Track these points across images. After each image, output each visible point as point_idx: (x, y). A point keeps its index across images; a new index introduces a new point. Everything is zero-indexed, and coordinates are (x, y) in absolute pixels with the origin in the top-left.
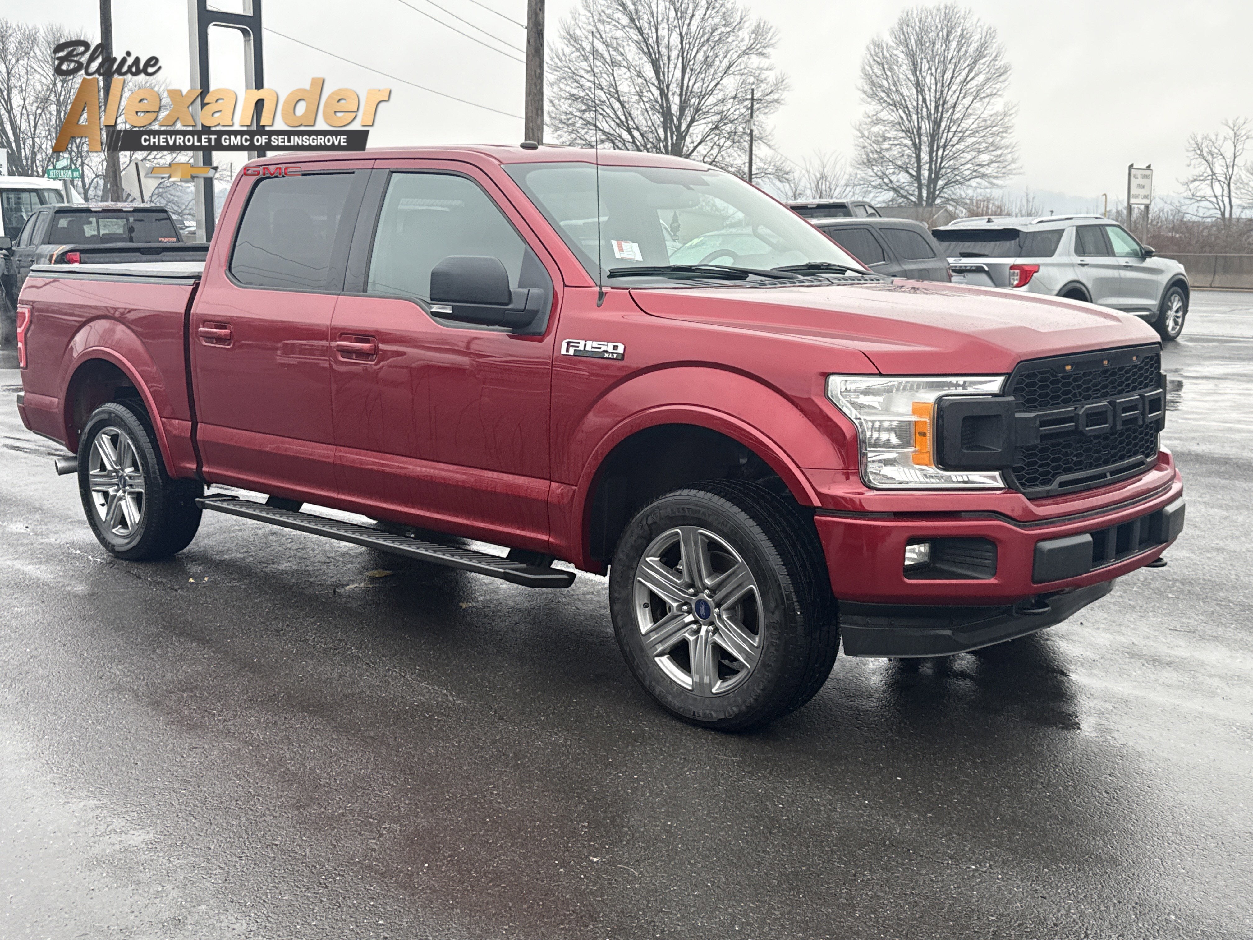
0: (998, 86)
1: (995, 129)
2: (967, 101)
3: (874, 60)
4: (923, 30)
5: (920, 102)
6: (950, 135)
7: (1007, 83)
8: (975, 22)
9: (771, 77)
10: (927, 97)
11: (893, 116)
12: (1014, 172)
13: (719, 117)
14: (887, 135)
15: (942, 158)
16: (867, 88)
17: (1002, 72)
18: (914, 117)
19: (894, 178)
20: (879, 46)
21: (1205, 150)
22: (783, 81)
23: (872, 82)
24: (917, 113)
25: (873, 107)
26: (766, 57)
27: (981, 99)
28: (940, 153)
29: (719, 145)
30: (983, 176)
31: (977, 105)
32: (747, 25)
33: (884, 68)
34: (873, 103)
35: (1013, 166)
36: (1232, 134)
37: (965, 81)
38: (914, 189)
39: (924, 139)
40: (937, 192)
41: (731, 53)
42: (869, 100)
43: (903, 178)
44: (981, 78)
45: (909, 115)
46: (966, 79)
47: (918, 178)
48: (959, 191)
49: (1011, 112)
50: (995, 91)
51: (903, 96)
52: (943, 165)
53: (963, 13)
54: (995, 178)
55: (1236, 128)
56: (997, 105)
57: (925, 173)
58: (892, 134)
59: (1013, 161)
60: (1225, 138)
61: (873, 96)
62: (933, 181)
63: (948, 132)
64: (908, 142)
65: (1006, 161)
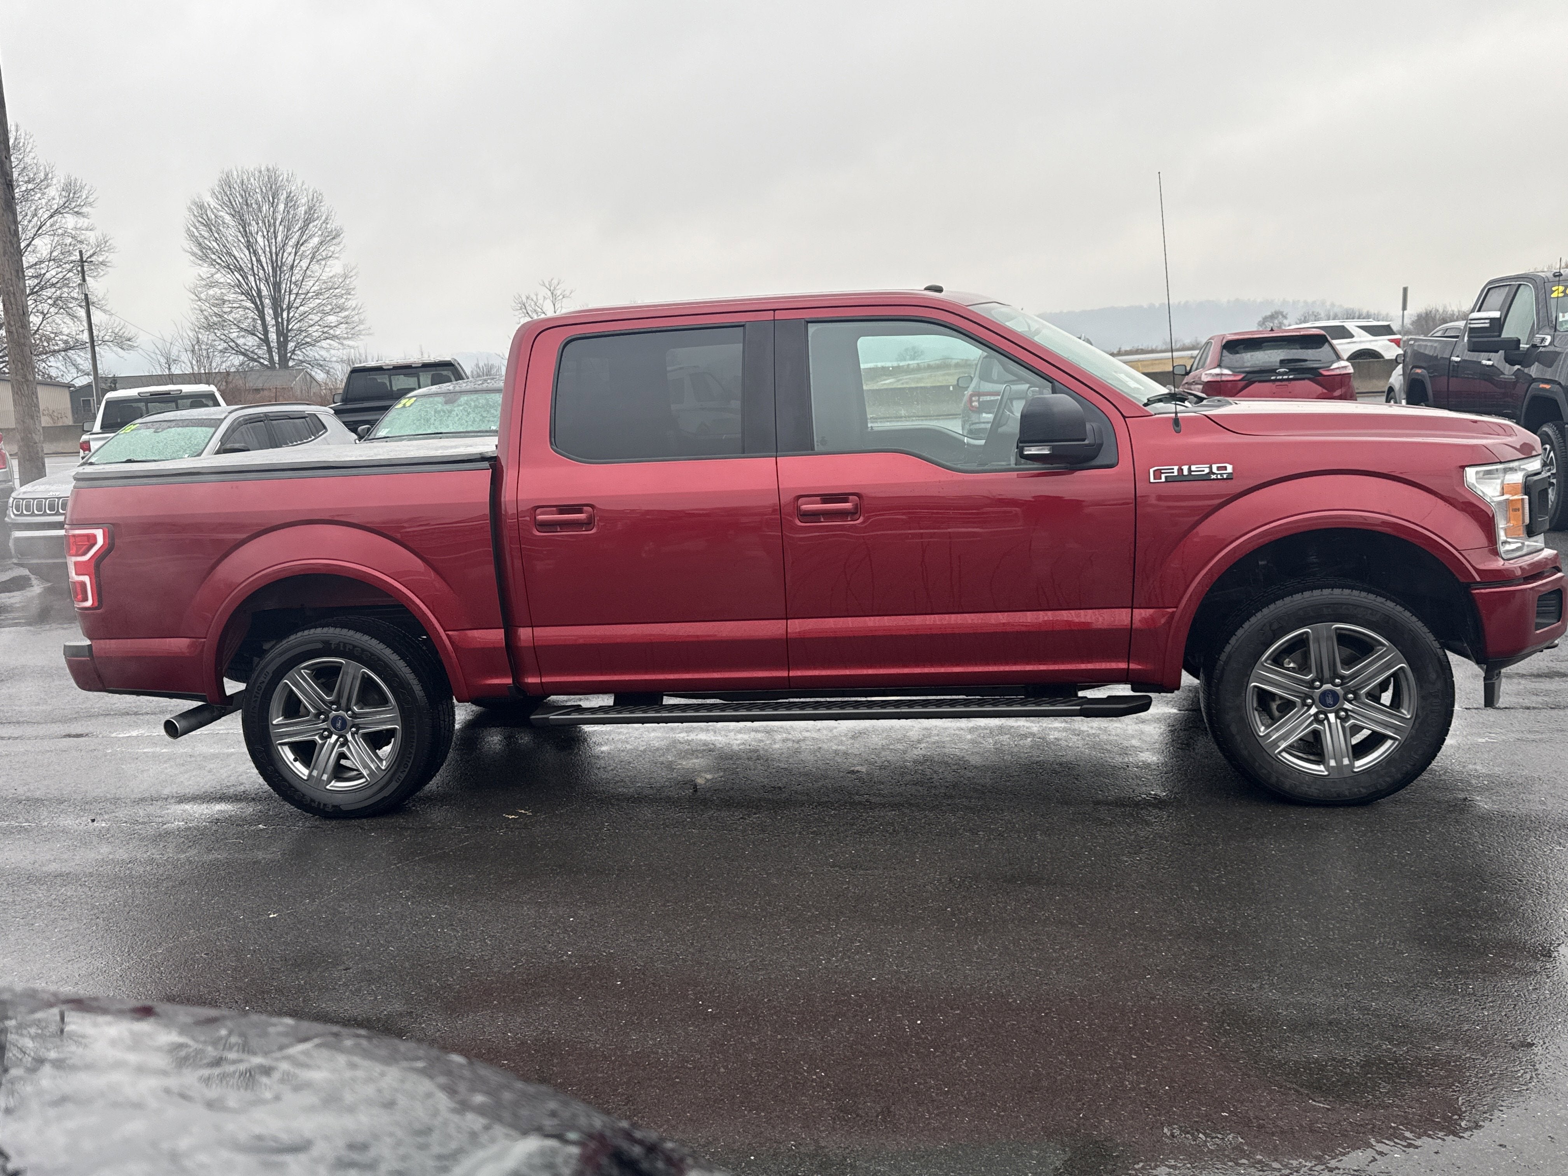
0: (332, 249)
1: (337, 291)
2: (304, 264)
3: (199, 221)
4: (246, 193)
5: (255, 263)
6: (293, 297)
7: (342, 246)
8: (299, 185)
9: (92, 237)
10: (263, 260)
11: (229, 279)
12: (363, 332)
13: (36, 281)
14: (226, 298)
15: (288, 321)
16: (196, 250)
17: (335, 235)
18: (251, 278)
19: (241, 341)
20: (201, 207)
21: (528, 308)
22: (106, 242)
23: (200, 244)
24: (254, 275)
25: (205, 270)
26: (84, 216)
27: (318, 261)
28: (285, 315)
29: (42, 313)
30: (334, 337)
31: (315, 267)
32: (55, 181)
33: (211, 230)
34: (206, 265)
35: (361, 327)
36: (549, 293)
37: (297, 245)
38: (262, 352)
39: (267, 301)
40: (289, 355)
41: (41, 211)
42: (200, 262)
43: (250, 342)
44: (316, 240)
45: (245, 277)
46: (298, 242)
47: (266, 341)
48: (312, 353)
49: (351, 274)
50: (330, 254)
51: (235, 258)
52: (290, 327)
53: (285, 176)
54: (345, 339)
55: (552, 288)
56: (334, 268)
57: (273, 336)
58: (231, 297)
59: (361, 322)
60: (544, 297)
61: (204, 258)
62: (282, 345)
63: (290, 294)
64: (249, 304)
65: (353, 322)
